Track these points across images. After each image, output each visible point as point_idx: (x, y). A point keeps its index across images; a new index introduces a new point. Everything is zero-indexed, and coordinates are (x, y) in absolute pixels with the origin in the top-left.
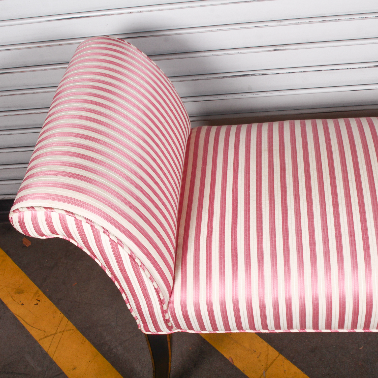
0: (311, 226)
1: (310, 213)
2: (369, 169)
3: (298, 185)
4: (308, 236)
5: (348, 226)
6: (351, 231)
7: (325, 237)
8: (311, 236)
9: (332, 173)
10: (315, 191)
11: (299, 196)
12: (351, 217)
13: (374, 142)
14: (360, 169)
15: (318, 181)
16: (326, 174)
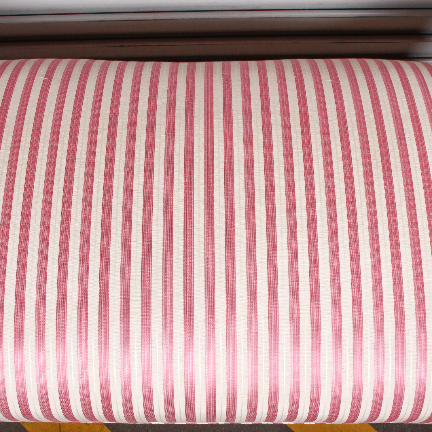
0: (20, 285)
1: (21, 263)
2: (127, 182)
3: (11, 208)
4: (14, 305)
5: (79, 289)
6: (82, 298)
7: (41, 308)
8: (19, 305)
9: (68, 186)
10: (35, 220)
11: (9, 228)
12: (86, 273)
13: (147, 126)
14: (114, 181)
15: (43, 201)
16: (59, 187)
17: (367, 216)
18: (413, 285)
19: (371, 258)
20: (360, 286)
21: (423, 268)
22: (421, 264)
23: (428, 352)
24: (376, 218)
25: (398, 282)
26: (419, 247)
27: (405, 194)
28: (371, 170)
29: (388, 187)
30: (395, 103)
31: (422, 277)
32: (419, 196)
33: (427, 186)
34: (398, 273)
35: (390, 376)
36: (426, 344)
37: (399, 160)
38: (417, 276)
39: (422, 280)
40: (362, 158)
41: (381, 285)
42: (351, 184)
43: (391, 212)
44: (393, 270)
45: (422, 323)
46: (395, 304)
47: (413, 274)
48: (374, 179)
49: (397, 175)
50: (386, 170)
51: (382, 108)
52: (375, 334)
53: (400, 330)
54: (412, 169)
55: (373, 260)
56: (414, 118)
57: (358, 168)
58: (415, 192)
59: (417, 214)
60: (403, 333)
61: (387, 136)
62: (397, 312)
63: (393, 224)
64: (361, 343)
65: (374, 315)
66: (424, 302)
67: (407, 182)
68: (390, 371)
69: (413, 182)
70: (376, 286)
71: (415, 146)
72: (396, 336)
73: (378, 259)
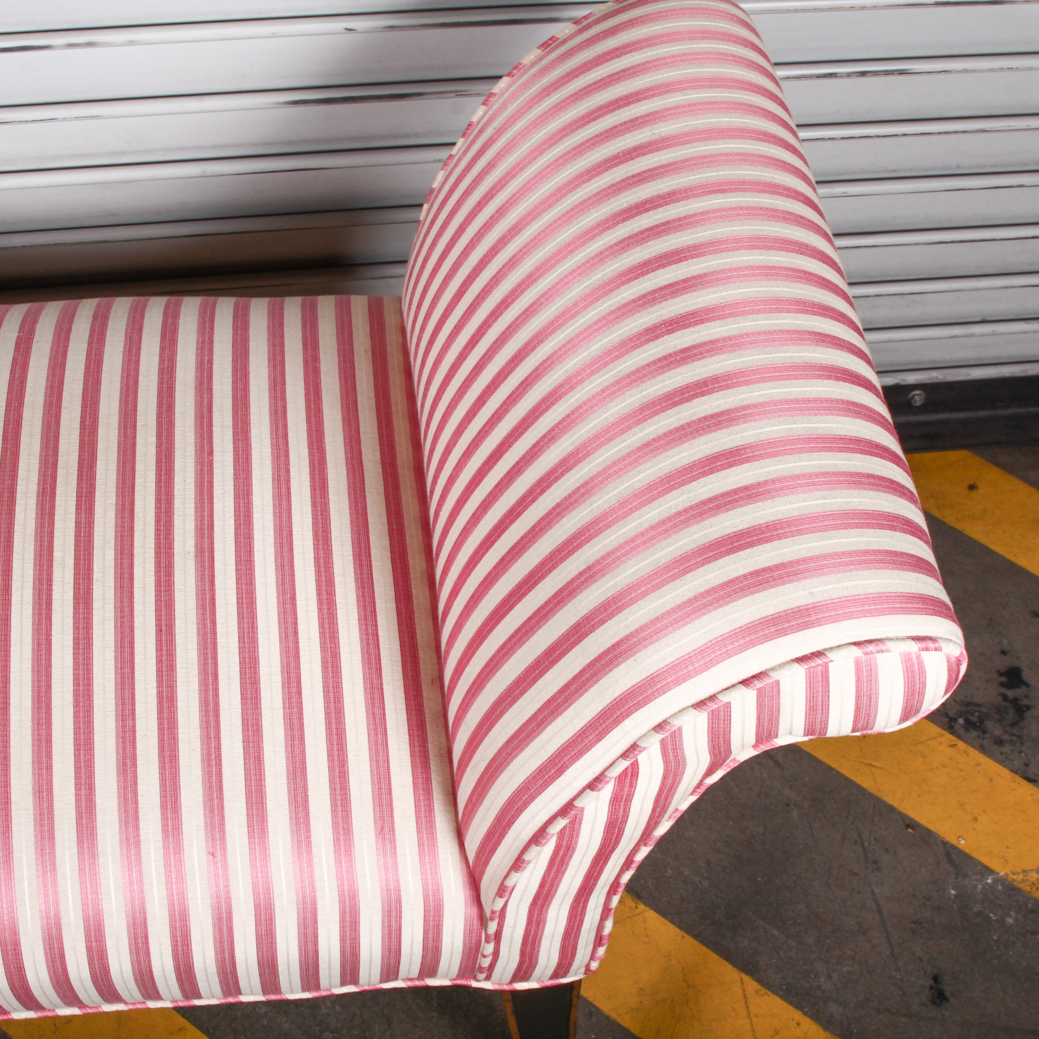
17: (32, 572)
18: (113, 695)
19: (33, 650)
20: (7, 704)
21: (135, 661)
22: (132, 654)
23: (141, 823)
24: (50, 574)
25: (84, 690)
26: (132, 621)
27: (116, 526)
28: (54, 487)
29: (83, 515)
30: (133, 366)
31: (133, 678)
32: (144, 529)
33: (163, 510)
34: (84, 675)
35: (69, 877)
36: (137, 808)
37: (114, 466)
38: (122, 678)
39: (133, 684)
40: (40, 467)
41: (50, 698)
42: (9, 514)
43: (82, 562)
44: (75, 669)
45: (129, 766)
46: (75, 734)
47: (116, 673)
48: (57, 503)
49: (106, 492)
50: (84, 485)
51: (103, 375)
52: (34, 796)
53: (85, 784)
54: (139, 481)
55: (36, 654)
56: (165, 389)
57: (27, 484)
58: (136, 522)
59: (135, 561)
60: (91, 789)
61: (100, 424)
62: (79, 750)
63: (84, 583)
64: (8, 815)
65: (33, 758)
66: (134, 726)
67: (123, 505)
68: (68, 867)
69: (136, 503)
70: (39, 702)
71: (153, 439)
72: (77, 795)
73: (46, 650)
